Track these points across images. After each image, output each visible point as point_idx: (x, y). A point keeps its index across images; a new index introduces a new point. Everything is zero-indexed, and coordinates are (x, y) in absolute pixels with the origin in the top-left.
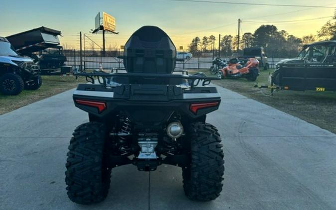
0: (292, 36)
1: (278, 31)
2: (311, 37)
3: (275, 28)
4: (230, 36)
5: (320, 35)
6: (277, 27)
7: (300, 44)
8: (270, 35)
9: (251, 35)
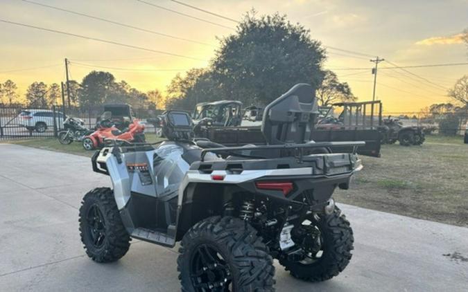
0: (134, 90)
1: (116, 81)
2: (157, 93)
3: (111, 77)
4: (42, 83)
5: (170, 91)
6: (114, 76)
7: (146, 101)
8: (106, 87)
9: (76, 85)
